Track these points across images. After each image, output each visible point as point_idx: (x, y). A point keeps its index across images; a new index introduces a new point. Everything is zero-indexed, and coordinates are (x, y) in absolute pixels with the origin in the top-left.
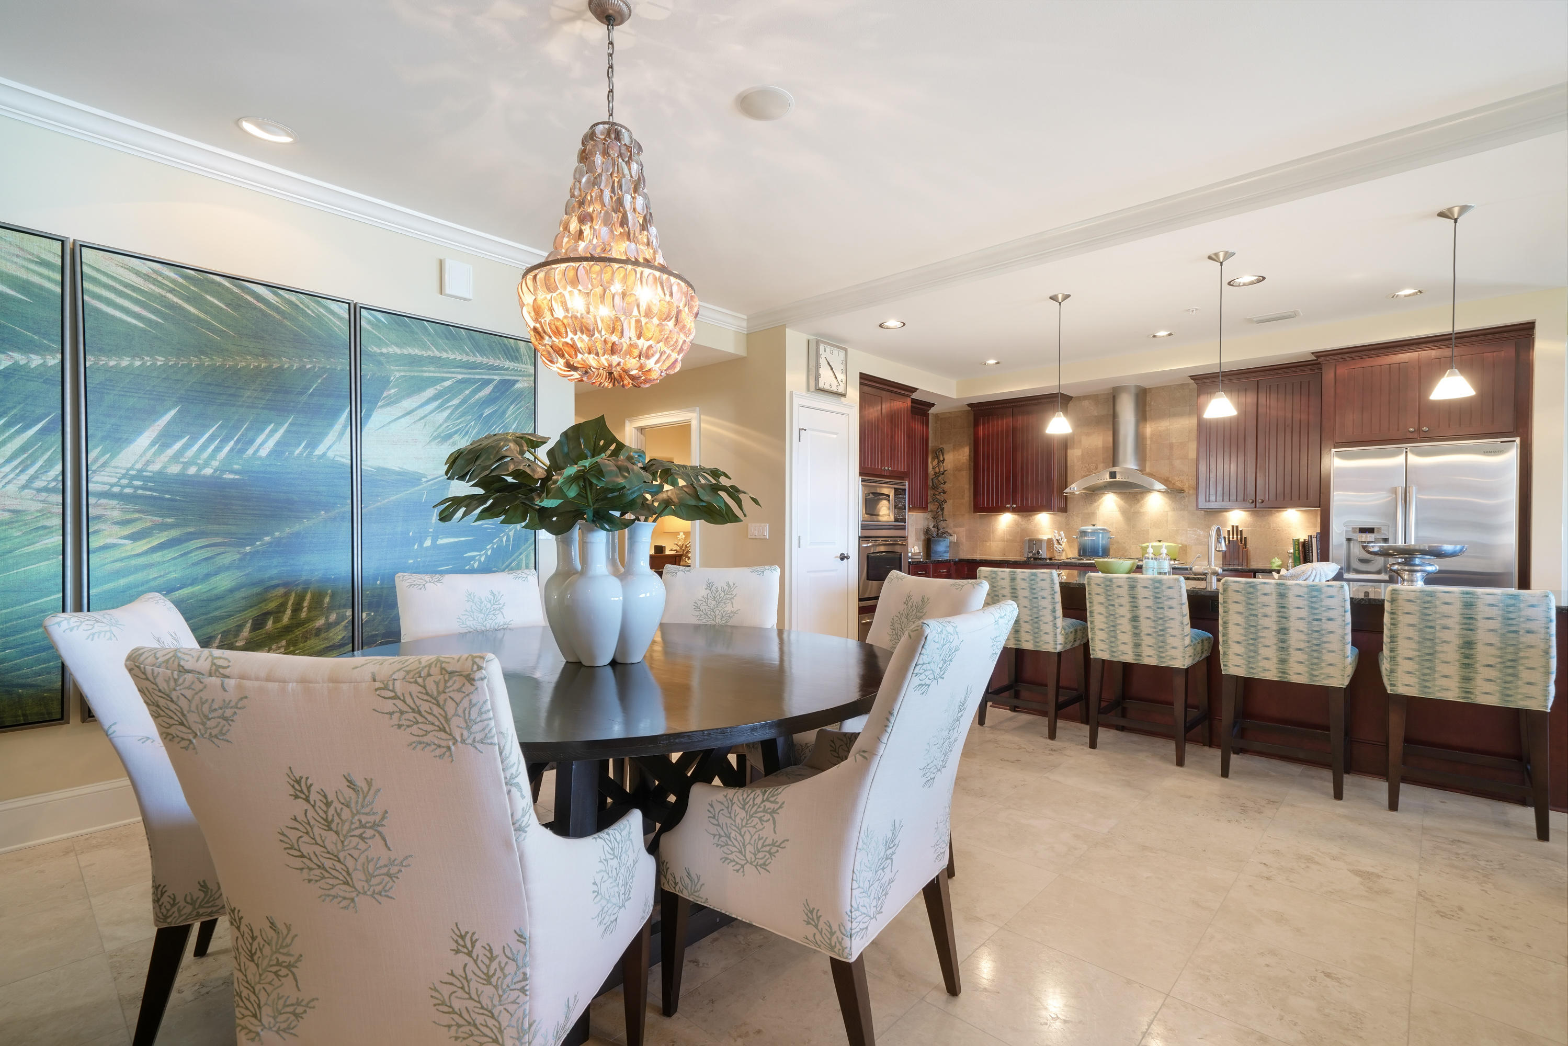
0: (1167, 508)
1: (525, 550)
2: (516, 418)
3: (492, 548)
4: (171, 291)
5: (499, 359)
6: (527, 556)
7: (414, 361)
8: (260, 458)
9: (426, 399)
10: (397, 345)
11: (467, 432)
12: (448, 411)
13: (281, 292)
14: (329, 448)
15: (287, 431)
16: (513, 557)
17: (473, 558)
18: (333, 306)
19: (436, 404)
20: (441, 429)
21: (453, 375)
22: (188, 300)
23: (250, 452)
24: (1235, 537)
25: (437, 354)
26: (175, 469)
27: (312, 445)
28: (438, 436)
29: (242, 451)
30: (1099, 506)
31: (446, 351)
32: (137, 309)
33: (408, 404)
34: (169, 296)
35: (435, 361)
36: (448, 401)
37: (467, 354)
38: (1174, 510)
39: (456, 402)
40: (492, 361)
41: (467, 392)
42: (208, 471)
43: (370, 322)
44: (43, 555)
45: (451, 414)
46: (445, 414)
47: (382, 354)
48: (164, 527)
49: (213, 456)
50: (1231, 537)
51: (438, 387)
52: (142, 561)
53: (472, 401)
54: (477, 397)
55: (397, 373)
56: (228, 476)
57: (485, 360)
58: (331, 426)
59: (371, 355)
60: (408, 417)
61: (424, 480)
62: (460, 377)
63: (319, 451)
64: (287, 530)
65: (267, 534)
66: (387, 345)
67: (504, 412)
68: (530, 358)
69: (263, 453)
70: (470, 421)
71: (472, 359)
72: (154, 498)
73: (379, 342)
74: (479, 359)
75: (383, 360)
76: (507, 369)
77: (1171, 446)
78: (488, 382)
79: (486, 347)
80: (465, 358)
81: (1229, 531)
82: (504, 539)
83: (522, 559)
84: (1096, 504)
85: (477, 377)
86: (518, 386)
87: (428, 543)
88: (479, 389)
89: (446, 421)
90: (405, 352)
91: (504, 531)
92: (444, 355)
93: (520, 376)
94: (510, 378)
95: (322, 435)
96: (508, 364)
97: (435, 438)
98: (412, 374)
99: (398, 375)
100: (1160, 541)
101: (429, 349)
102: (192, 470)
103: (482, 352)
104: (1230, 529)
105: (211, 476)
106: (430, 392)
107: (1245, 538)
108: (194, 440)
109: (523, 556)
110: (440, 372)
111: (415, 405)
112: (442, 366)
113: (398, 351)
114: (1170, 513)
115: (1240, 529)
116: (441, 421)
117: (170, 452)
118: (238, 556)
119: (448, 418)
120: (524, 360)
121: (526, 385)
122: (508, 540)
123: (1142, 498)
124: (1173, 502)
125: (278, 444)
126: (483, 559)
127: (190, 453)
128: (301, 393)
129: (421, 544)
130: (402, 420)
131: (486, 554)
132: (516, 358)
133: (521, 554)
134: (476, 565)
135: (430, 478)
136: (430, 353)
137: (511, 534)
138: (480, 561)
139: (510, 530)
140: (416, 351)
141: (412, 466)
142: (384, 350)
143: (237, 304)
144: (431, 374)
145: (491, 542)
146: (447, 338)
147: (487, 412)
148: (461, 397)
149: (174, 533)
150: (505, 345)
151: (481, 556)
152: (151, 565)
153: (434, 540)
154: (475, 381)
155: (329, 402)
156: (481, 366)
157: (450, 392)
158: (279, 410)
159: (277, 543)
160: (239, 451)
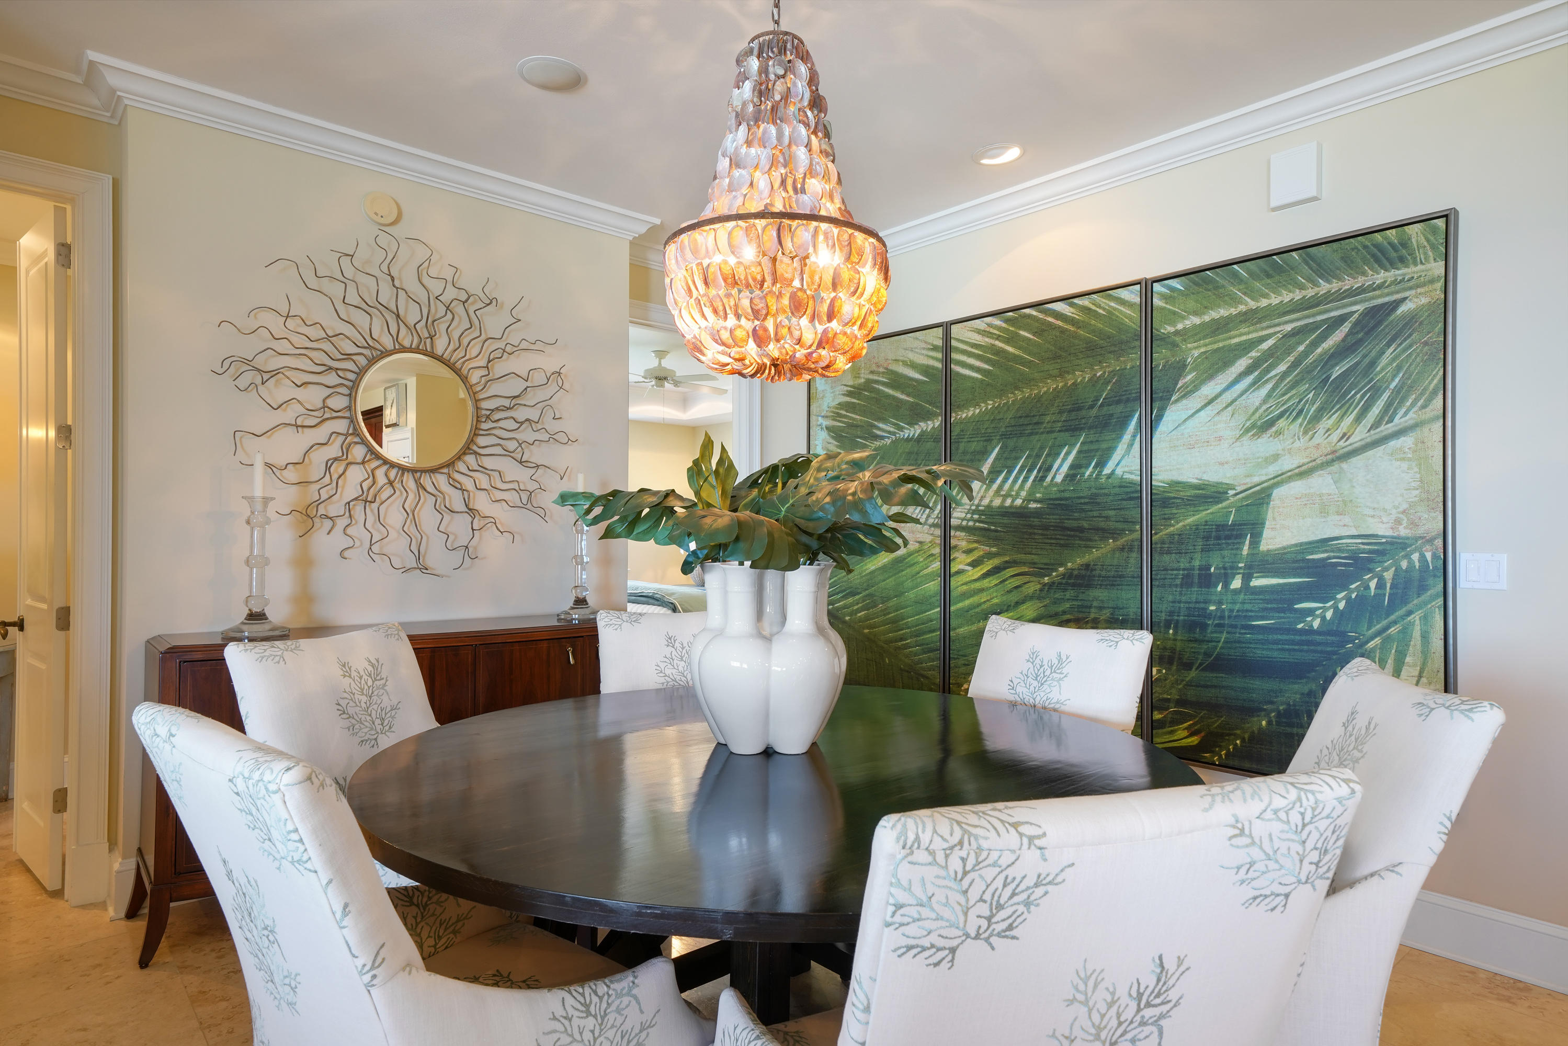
1: (1419, 607)
2: (1399, 368)
3: (1348, 599)
4: (998, 338)
5: (1364, 274)
6: (1425, 619)
7: (1219, 327)
8: (1057, 483)
9: (1234, 376)
10: (1196, 313)
11: (1301, 411)
12: (1269, 386)
13: (1076, 301)
14: (1118, 465)
15: (1079, 452)
16: (1393, 617)
17: (1311, 612)
18: (1124, 294)
19: (1249, 379)
20: (1257, 415)
21: (1278, 329)
22: (1007, 341)
23: (1049, 479)
25: (1252, 304)
26: (997, 502)
27: (1101, 464)
28: (1253, 426)
29: (1043, 478)
31: (1266, 296)
32: (977, 363)
33: (1209, 389)
34: (997, 343)
35: (1249, 317)
36: (1268, 370)
37: (1302, 287)
39: (1282, 368)
40: (1348, 283)
41: (1301, 348)
42: (1019, 502)
43: (1164, 297)
44: (930, 578)
45: (1273, 389)
46: (1264, 391)
47: (1177, 333)
48: (990, 556)
49: (1022, 487)
51: (1254, 354)
52: (977, 585)
53: (1311, 359)
54: (1319, 350)
55: (1194, 351)
56: (1033, 505)
57: (1335, 286)
58: (1120, 437)
59: (1164, 339)
60: (1209, 407)
61: (1231, 492)
62: (1288, 328)
63: (1107, 471)
64: (1079, 561)
65: (1061, 565)
66: (1183, 318)
67: (1373, 364)
68: (1433, 247)
69: (1059, 479)
70: (1308, 391)
71: (1310, 293)
72: (985, 529)
73: (1174, 317)
74: (1324, 287)
75: (1178, 339)
76: (1380, 287)
78: (1342, 319)
79: (1340, 263)
80: (1298, 295)
82: (1373, 584)
83: (1412, 624)
85: (1319, 318)
86: (1403, 309)
87: (1236, 583)
88: (1323, 337)
89: (1264, 401)
90: (1207, 318)
91: (1370, 570)
92: (1264, 303)
93: (1411, 288)
94: (1387, 299)
95: (1110, 451)
96: (1382, 276)
97: (1248, 430)
98: (1215, 346)
99: (1196, 353)
101: (1238, 301)
102: (1008, 502)
103: (1330, 275)
105: (1021, 507)
106: (1242, 364)
108: (1010, 473)
109: (1416, 617)
110: (1256, 331)
111: (1219, 389)
112: (1260, 321)
113: (1197, 320)
116: (1257, 404)
117: (995, 486)
118: (1038, 587)
119: (1269, 395)
120: (1420, 255)
121: (1424, 300)
122: (1381, 585)
125: (1072, 467)
126: (1329, 615)
127: (1007, 486)
128: (1092, 407)
129: (1226, 585)
130: (1202, 413)
131: (1336, 608)
132: (1402, 260)
133: (1410, 613)
134: (1316, 624)
135: (1239, 489)
136: (1242, 308)
137: (1388, 575)
138: (1323, 618)
139: (1386, 569)
140: (1223, 312)
141: (1214, 475)
142: (1180, 326)
143: (1041, 329)
144: (1244, 338)
145: (1344, 587)
146: (1269, 276)
147: (1337, 371)
148: (1291, 358)
149: (996, 562)
150: (1376, 246)
151: (1325, 609)
152: (982, 590)
153: (1247, 578)
154: (1316, 326)
155: (1118, 409)
156: (1328, 298)
157: (1273, 356)
158: (1073, 429)
159: (1069, 575)
160: (1040, 479)
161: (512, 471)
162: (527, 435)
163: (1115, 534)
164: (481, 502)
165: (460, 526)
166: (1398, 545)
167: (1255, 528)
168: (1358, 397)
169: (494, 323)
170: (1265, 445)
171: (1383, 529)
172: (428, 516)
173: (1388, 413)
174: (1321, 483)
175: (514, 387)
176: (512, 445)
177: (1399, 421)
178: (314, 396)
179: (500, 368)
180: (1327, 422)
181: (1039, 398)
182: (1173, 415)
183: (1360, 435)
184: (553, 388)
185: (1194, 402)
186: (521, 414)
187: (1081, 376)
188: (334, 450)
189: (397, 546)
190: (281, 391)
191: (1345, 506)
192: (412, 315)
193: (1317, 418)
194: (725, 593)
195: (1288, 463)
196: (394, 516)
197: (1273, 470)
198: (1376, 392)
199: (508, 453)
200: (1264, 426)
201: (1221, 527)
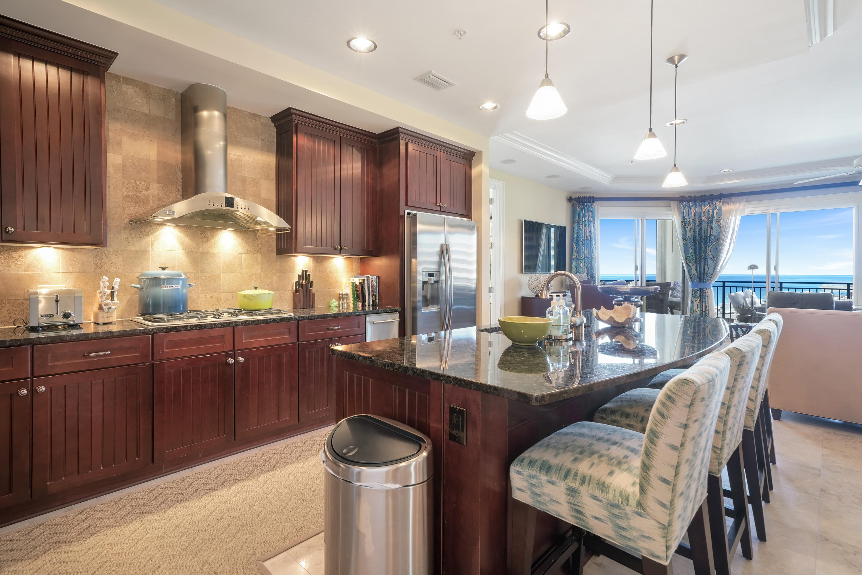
0: (241, 250)
24: (304, 281)
30: (152, 242)
38: (247, 252)
50: (301, 281)
77: (244, 180)
81: (299, 276)
84: (148, 239)
100: (256, 288)
104: (300, 274)
107: (312, 282)
114: (243, 256)
115: (308, 273)
123: (213, 237)
124: (247, 243)
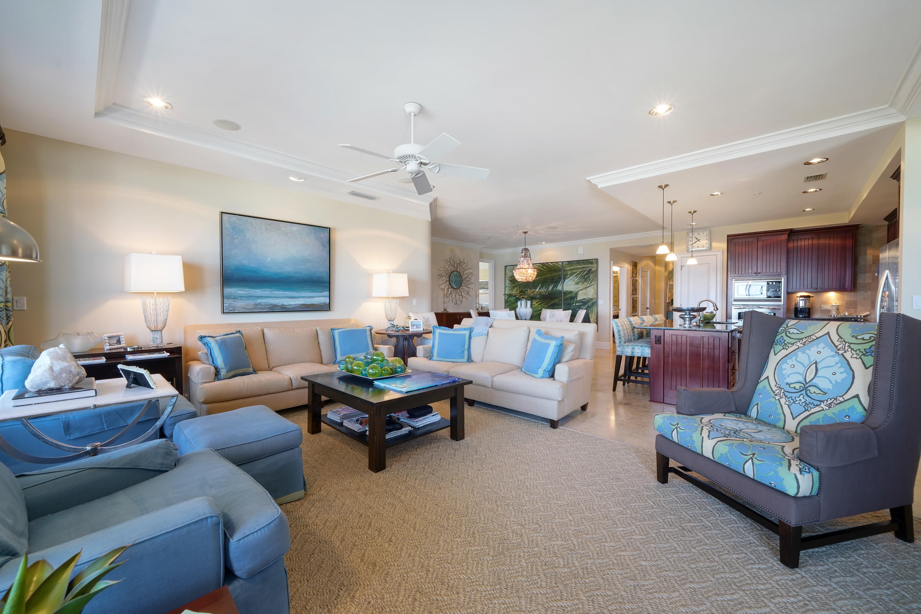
2: (592, 277)
4: (540, 267)
7: (572, 269)
11: (581, 282)
13: (553, 263)
15: (553, 286)
16: (591, 308)
18: (559, 263)
19: (576, 277)
20: (576, 282)
22: (542, 268)
27: (556, 288)
31: (578, 266)
33: (571, 278)
35: (576, 269)
36: (578, 276)
37: (582, 265)
40: (587, 266)
41: (582, 273)
42: (544, 293)
43: (565, 264)
46: (577, 279)
48: (539, 302)
49: (544, 291)
53: (583, 275)
55: (569, 273)
56: (546, 294)
58: (559, 284)
59: (565, 270)
60: (571, 280)
62: (580, 271)
64: (553, 302)
65: (550, 303)
67: (589, 276)
68: (596, 263)
69: (550, 290)
70: (582, 279)
72: (538, 298)
73: (566, 267)
74: (584, 266)
75: (567, 270)
78: (586, 270)
82: (589, 304)
85: (584, 270)
86: (593, 270)
87: (574, 305)
88: (584, 272)
91: (589, 302)
93: (593, 267)
94: (591, 268)
96: (590, 265)
97: (575, 284)
98: (571, 272)
103: (585, 264)
106: (575, 275)
108: (542, 289)
113: (569, 268)
118: (547, 306)
120: (594, 263)
121: (595, 269)
125: (552, 288)
127: (542, 291)
128: (555, 279)
135: (574, 292)
136: (575, 267)
137: (591, 303)
140: (572, 267)
141: (571, 290)
143: (547, 267)
144: (575, 271)
145: (586, 304)
146: (578, 263)
147: (585, 277)
148: (580, 275)
150: (590, 261)
151: (584, 307)
155: (559, 280)
156: (584, 267)
157: (578, 274)
158: (552, 282)
159: (552, 304)
160: (547, 290)
161: (466, 289)
162: (468, 283)
163: (558, 298)
164: (463, 294)
165: (461, 297)
166: (592, 299)
167: (576, 297)
168: (588, 280)
169: (464, 266)
170: (578, 286)
171: (590, 297)
172: (457, 296)
173: (591, 283)
174: (584, 291)
175: (467, 275)
176: (466, 285)
177: (592, 284)
178: (446, 278)
179: (465, 273)
180: (585, 283)
181: (547, 277)
182: (566, 281)
183: (588, 285)
184: (471, 275)
185: (569, 280)
186: (467, 280)
187: (553, 275)
188: (448, 287)
189: (454, 300)
190: (443, 278)
191: (587, 294)
192: (456, 266)
193: (583, 283)
194: (521, 304)
195: (580, 288)
196: (454, 296)
197: (578, 289)
198: (590, 280)
199: (466, 286)
200: (577, 284)
201: (572, 297)
